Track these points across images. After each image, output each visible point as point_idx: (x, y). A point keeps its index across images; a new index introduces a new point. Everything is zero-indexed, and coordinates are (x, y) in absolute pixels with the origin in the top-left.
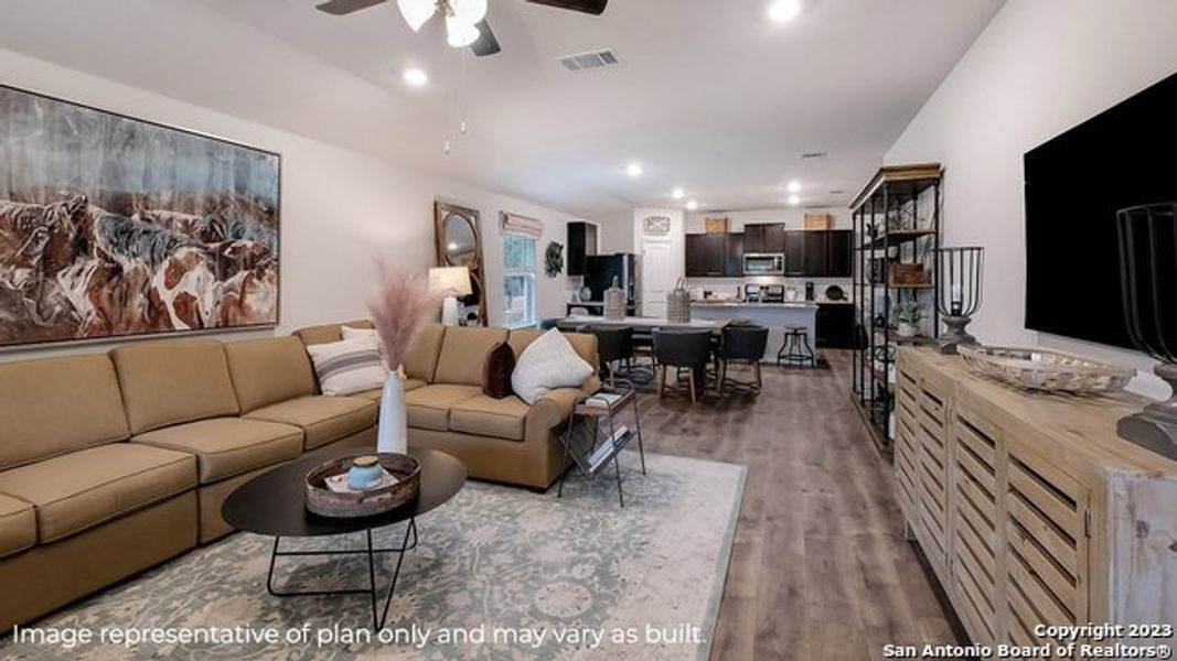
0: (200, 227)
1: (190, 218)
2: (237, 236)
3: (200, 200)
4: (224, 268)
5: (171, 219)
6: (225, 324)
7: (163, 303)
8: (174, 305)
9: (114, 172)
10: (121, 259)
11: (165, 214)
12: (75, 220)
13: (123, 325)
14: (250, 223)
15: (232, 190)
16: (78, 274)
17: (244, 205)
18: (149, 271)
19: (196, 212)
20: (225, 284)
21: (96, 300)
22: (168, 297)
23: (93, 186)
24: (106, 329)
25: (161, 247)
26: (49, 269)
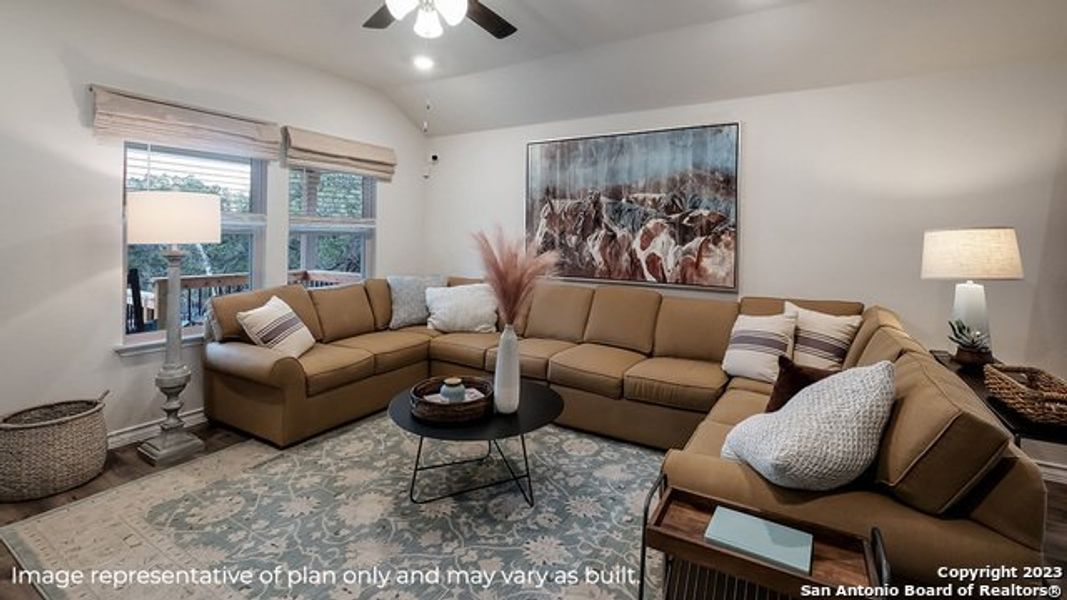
0: (664, 202)
1: (657, 196)
2: (695, 207)
3: (664, 181)
4: (683, 234)
5: (644, 199)
6: (683, 281)
7: (639, 261)
8: (647, 262)
9: (613, 173)
10: (616, 229)
11: (641, 196)
12: (595, 206)
13: (616, 273)
14: (706, 195)
15: (690, 167)
16: (596, 238)
17: (701, 179)
18: (631, 236)
19: (661, 190)
20: (684, 248)
21: (604, 256)
22: (642, 256)
23: (603, 184)
24: (608, 274)
25: (638, 220)
26: (584, 236)
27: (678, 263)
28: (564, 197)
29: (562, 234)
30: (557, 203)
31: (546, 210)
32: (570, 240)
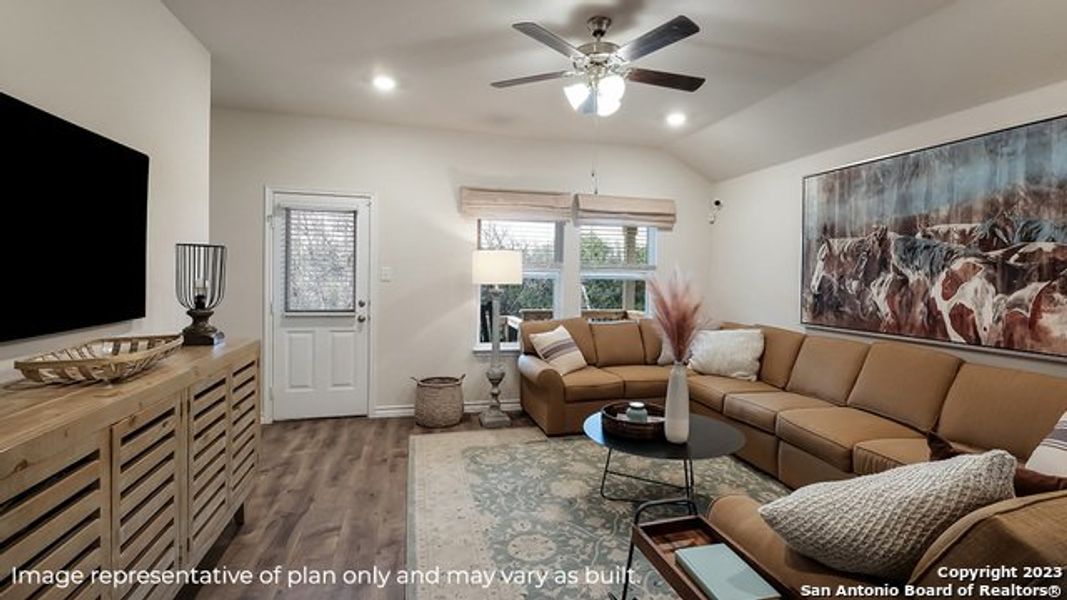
0: (978, 235)
1: (967, 227)
2: (1029, 239)
3: (979, 206)
4: (1007, 279)
5: (948, 232)
6: (1006, 345)
7: (940, 313)
8: (950, 315)
9: (904, 201)
10: (908, 272)
11: (943, 228)
12: (880, 245)
13: (908, 328)
15: (1021, 183)
16: (881, 284)
18: (928, 282)
19: (975, 219)
20: (1011, 298)
21: (891, 306)
22: (944, 307)
23: (891, 216)
24: (897, 328)
25: (939, 260)
26: (867, 281)
27: (999, 319)
28: (843, 235)
29: (841, 278)
30: (836, 243)
31: (823, 251)
32: (851, 285)
